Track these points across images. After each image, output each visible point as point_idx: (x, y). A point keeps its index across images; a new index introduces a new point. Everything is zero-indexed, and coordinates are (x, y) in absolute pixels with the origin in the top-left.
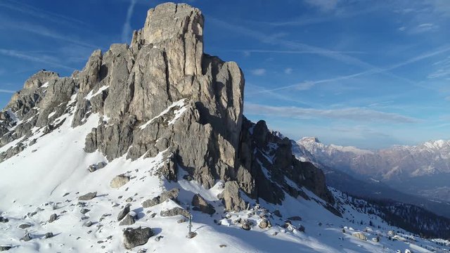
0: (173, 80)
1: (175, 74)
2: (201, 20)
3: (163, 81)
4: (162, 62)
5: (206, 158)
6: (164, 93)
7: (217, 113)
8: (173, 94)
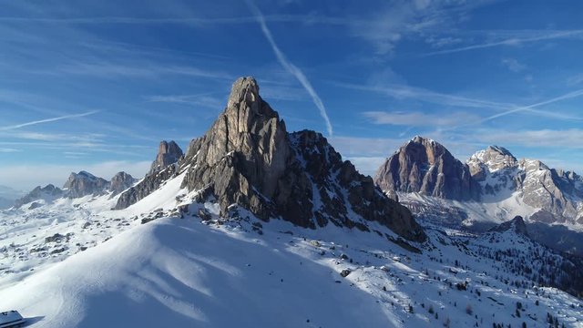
0: (231, 137)
1: (232, 132)
2: (255, 90)
3: (224, 139)
4: (224, 125)
5: (227, 190)
6: (224, 147)
7: (252, 158)
8: (230, 147)
